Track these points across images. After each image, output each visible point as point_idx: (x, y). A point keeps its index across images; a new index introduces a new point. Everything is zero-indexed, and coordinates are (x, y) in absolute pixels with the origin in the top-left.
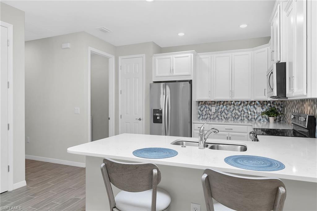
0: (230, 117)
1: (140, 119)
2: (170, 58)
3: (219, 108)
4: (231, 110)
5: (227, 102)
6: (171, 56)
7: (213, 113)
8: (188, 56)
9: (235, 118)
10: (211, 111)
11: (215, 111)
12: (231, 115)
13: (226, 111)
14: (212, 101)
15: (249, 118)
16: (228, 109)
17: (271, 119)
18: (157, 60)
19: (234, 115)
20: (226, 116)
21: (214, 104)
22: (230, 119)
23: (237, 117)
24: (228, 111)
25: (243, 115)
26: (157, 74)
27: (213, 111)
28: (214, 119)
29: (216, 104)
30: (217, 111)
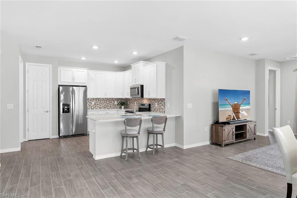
0: (102, 107)
1: (47, 112)
2: (72, 71)
3: (96, 102)
4: (103, 103)
5: (101, 98)
6: (73, 70)
7: (93, 106)
8: (84, 71)
9: (105, 108)
10: (92, 104)
11: (94, 104)
12: (103, 106)
13: (100, 104)
14: (92, 98)
15: (112, 107)
16: (101, 103)
17: (123, 107)
18: (62, 71)
19: (104, 106)
20: (100, 107)
21: (93, 100)
22: (102, 108)
23: (106, 107)
24: (101, 104)
25: (108, 106)
26: (62, 80)
27: (93, 104)
28: (93, 109)
29: (95, 100)
30: (95, 104)
